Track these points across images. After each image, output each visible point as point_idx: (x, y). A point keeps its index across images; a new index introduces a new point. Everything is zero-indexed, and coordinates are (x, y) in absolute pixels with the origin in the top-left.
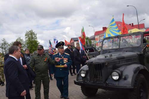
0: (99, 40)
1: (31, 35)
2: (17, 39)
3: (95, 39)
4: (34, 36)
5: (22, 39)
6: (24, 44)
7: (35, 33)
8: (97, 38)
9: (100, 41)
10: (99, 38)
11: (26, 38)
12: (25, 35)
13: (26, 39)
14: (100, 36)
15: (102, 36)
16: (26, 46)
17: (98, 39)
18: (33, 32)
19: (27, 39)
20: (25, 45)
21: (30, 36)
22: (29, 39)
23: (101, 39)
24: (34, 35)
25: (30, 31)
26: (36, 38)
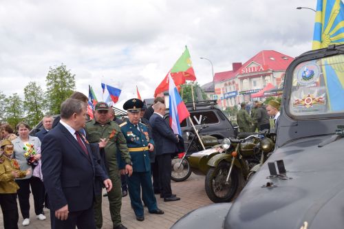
0: (224, 94)
1: (60, 78)
2: (27, 87)
3: (213, 92)
4: (67, 80)
5: (39, 87)
6: (45, 98)
7: (70, 72)
8: (219, 90)
9: (226, 96)
10: (223, 89)
11: (49, 84)
12: (48, 78)
13: (49, 87)
14: (226, 85)
15: (230, 84)
16: (49, 103)
17: (221, 91)
18: (67, 69)
19: (52, 85)
20: (45, 101)
21: (58, 80)
22: (55, 86)
23: (228, 91)
24: (69, 77)
25: (58, 69)
26: (74, 85)
